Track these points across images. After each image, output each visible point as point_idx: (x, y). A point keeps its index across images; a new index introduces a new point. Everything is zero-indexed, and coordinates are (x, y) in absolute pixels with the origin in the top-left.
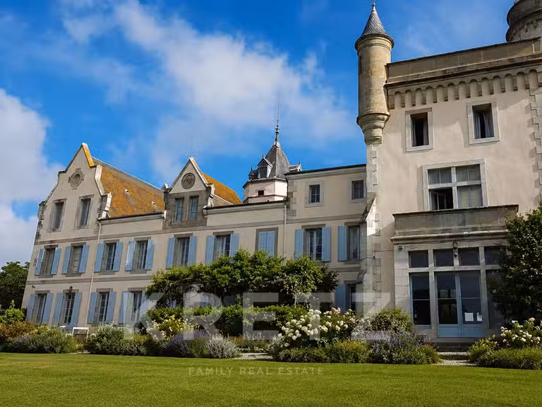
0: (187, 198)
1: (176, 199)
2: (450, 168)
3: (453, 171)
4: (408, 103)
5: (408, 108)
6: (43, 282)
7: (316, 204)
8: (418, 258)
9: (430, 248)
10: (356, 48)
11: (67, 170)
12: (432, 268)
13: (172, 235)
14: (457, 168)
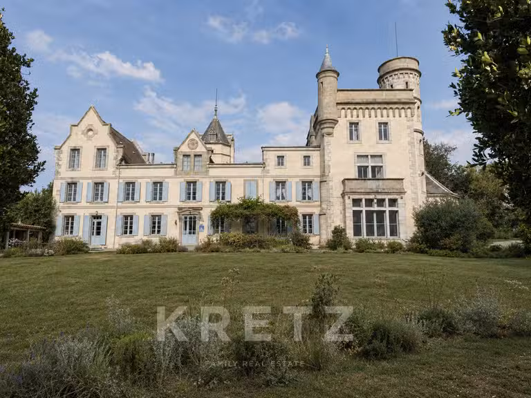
0: (192, 156)
1: (184, 156)
2: (367, 156)
3: (369, 157)
4: (349, 116)
5: (349, 118)
6: (69, 207)
7: (280, 166)
8: (356, 202)
9: (363, 197)
10: (317, 77)
11: (79, 124)
12: (364, 209)
13: (182, 180)
14: (372, 156)
